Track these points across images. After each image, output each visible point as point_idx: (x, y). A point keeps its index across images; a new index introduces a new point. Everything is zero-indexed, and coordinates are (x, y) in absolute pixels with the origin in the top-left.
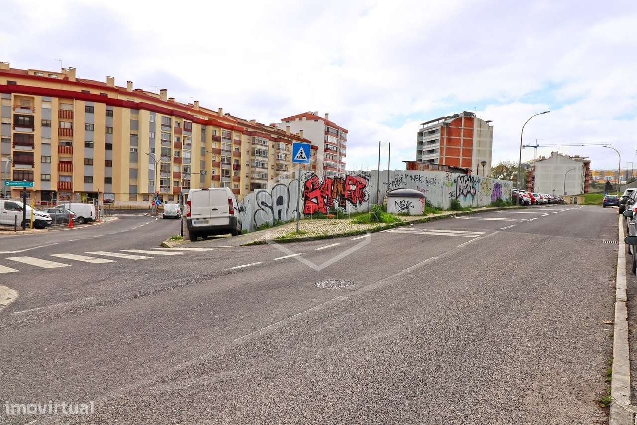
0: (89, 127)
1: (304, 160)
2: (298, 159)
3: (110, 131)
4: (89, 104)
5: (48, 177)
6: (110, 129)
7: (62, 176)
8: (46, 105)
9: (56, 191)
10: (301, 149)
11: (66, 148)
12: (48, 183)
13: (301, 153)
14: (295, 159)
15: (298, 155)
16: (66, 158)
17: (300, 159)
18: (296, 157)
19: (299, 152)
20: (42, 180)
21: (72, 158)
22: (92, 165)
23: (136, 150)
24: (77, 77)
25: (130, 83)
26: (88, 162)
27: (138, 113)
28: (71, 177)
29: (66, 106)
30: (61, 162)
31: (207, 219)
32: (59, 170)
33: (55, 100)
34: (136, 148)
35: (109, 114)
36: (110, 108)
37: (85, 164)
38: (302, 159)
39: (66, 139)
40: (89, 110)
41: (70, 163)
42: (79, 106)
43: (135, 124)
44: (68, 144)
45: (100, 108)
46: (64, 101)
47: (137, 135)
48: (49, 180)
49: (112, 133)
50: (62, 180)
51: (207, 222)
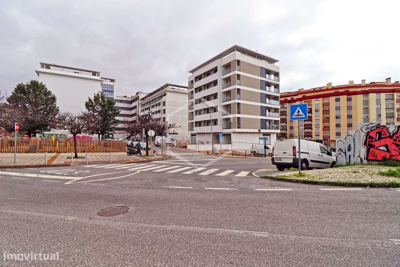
0: (338, 108)
1: (302, 117)
2: (296, 117)
3: (350, 109)
4: (338, 97)
5: (318, 134)
6: (350, 108)
7: (325, 133)
8: (317, 102)
9: (322, 140)
10: (298, 108)
11: (326, 120)
12: (319, 136)
13: (298, 112)
14: (293, 117)
15: (296, 113)
16: (326, 124)
17: (298, 117)
18: (294, 115)
19: (297, 111)
20: (316, 135)
21: (330, 124)
22: (340, 127)
23: (367, 116)
24: (333, 86)
25: (363, 81)
26: (338, 126)
27: (368, 95)
28: (329, 133)
29: (326, 100)
30: (324, 127)
31: (281, 159)
32: (323, 130)
33: (321, 99)
34: (367, 115)
35: (349, 100)
36: (349, 97)
37: (336, 127)
38: (299, 117)
39: (326, 116)
40: (338, 100)
41: (329, 127)
42: (332, 99)
43: (366, 102)
44: (327, 118)
45: (344, 98)
46: (325, 99)
47: (368, 108)
48: (319, 135)
49: (352, 109)
50: (325, 135)
51: (281, 160)
